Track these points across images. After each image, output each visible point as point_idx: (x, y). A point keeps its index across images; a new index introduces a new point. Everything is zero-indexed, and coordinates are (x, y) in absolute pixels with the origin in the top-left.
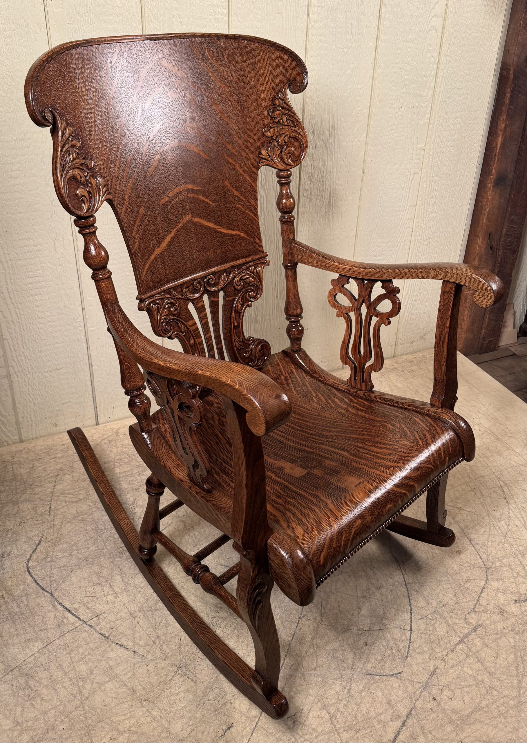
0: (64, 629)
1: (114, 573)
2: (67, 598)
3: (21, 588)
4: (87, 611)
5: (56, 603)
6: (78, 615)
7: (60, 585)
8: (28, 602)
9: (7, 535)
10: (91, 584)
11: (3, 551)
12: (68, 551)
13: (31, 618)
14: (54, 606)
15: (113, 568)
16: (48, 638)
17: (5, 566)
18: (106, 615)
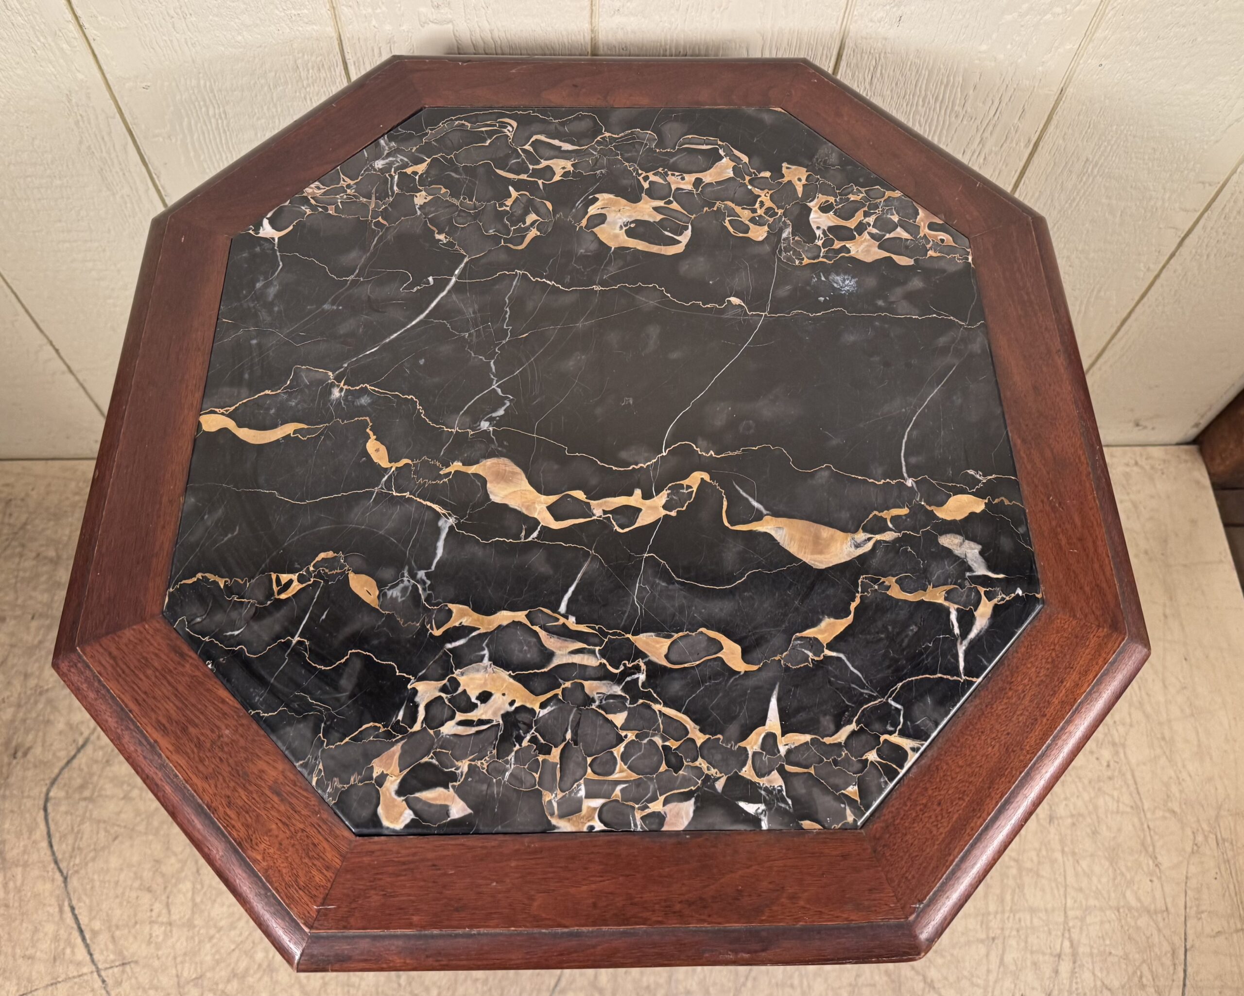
0: (61, 970)
1: (183, 874)
2: (87, 901)
3: (22, 844)
4: (111, 946)
5: (66, 903)
6: (93, 947)
7: (86, 864)
8: (23, 884)
9: (36, 702)
10: (136, 884)
11: (20, 740)
12: (125, 787)
13: (17, 922)
14: (61, 911)
15: (186, 861)
16: (29, 980)
17: (12, 780)
18: (137, 969)
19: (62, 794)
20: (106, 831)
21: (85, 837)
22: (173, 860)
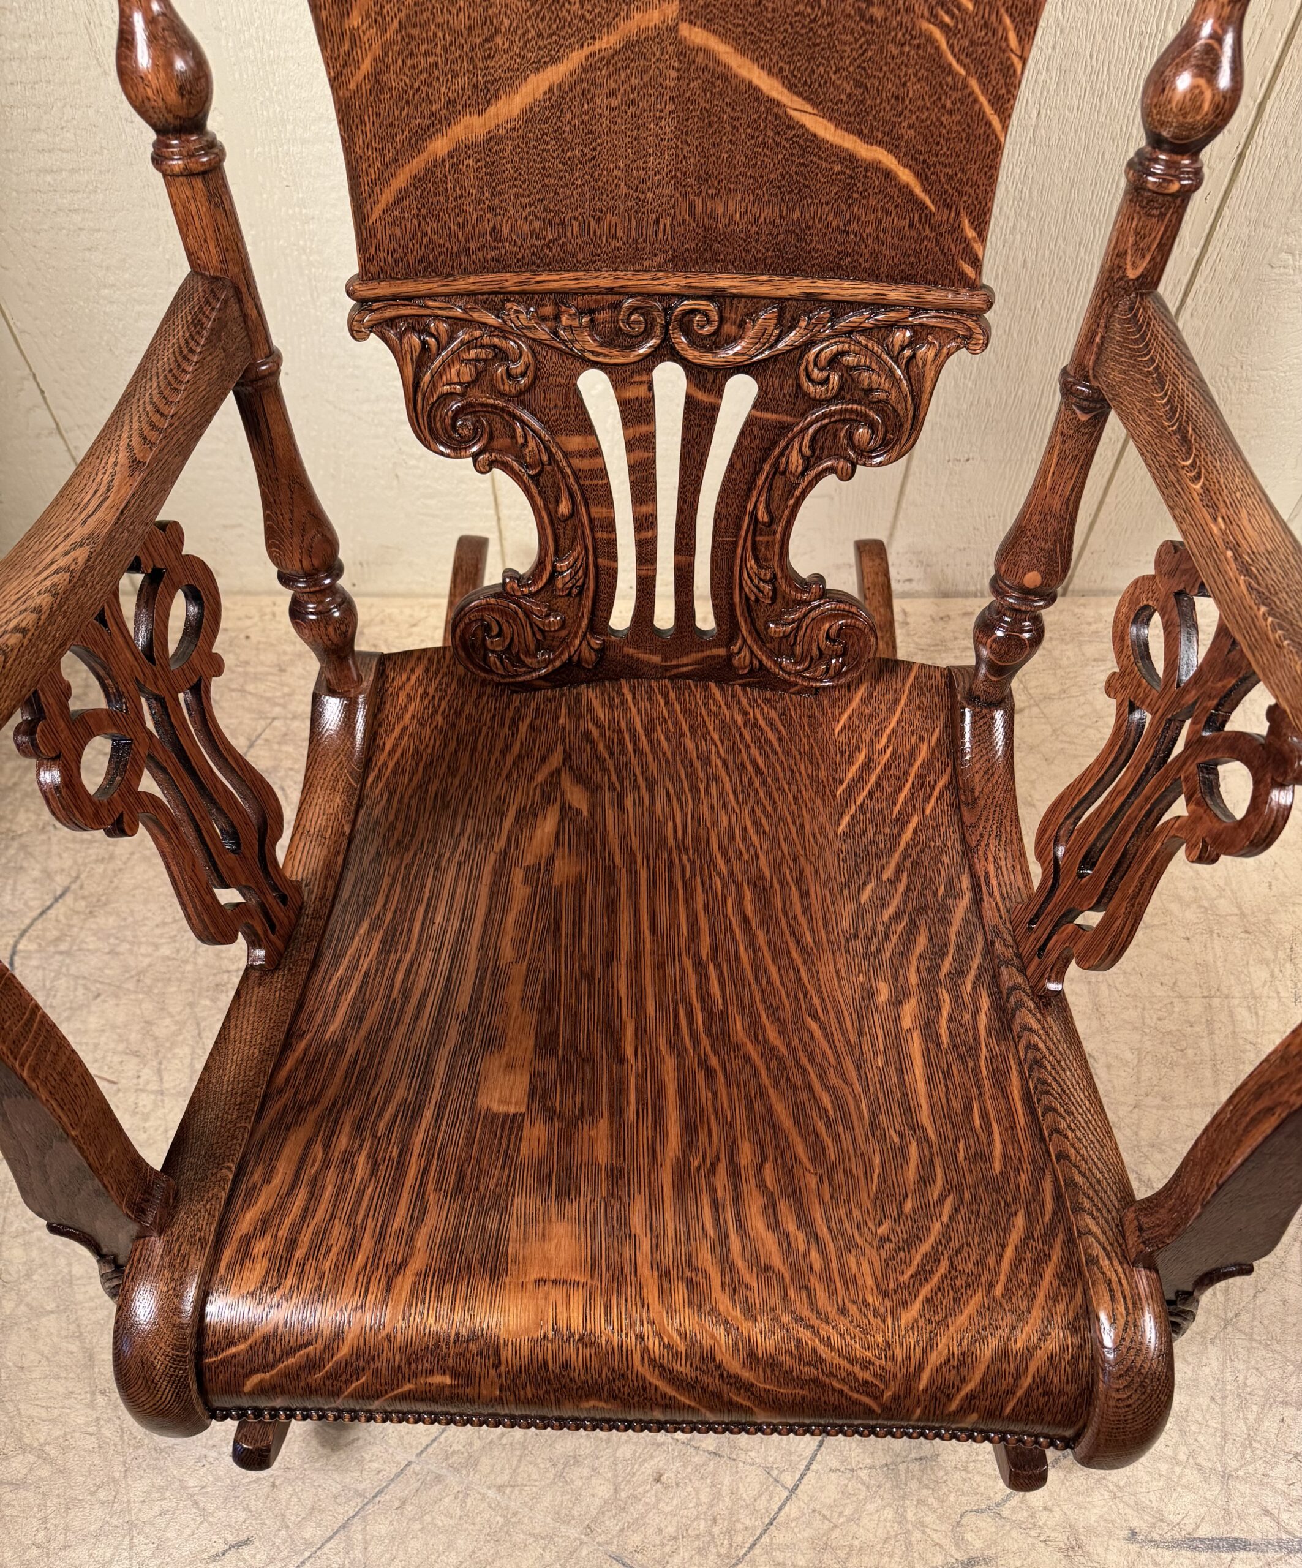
1: (181, 1038)
9: (7, 848)
10: (121, 1047)
15: (185, 1022)
19: (33, 947)
20: (86, 988)
21: (59, 994)
22: (168, 1021)
